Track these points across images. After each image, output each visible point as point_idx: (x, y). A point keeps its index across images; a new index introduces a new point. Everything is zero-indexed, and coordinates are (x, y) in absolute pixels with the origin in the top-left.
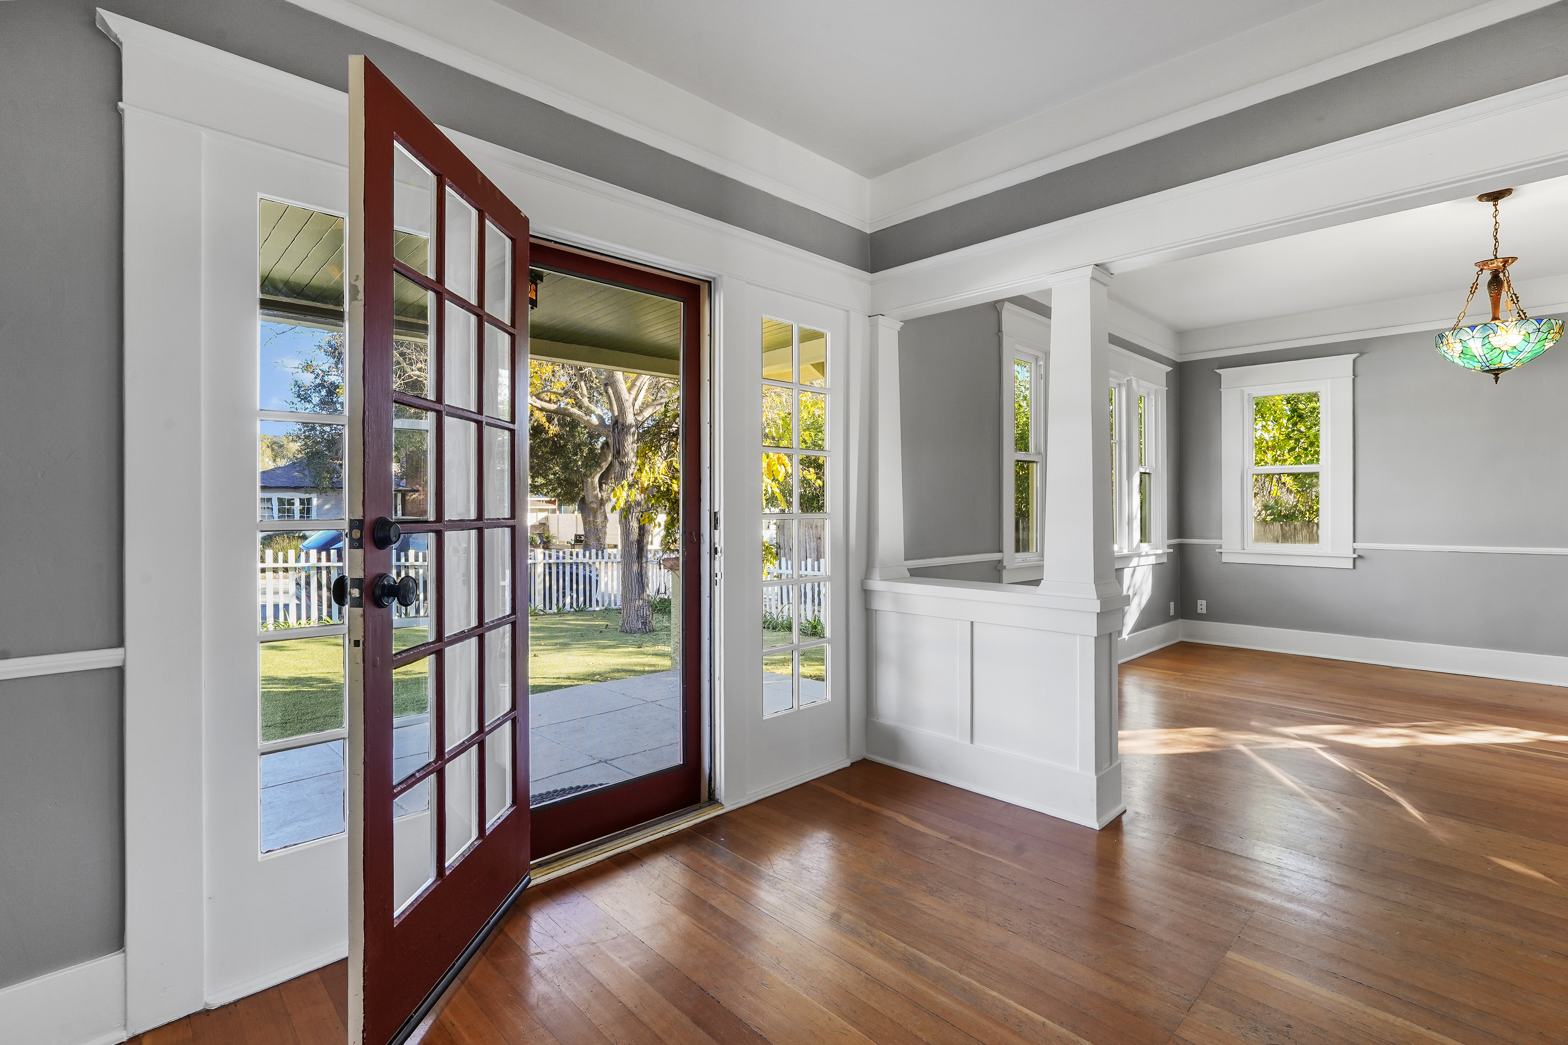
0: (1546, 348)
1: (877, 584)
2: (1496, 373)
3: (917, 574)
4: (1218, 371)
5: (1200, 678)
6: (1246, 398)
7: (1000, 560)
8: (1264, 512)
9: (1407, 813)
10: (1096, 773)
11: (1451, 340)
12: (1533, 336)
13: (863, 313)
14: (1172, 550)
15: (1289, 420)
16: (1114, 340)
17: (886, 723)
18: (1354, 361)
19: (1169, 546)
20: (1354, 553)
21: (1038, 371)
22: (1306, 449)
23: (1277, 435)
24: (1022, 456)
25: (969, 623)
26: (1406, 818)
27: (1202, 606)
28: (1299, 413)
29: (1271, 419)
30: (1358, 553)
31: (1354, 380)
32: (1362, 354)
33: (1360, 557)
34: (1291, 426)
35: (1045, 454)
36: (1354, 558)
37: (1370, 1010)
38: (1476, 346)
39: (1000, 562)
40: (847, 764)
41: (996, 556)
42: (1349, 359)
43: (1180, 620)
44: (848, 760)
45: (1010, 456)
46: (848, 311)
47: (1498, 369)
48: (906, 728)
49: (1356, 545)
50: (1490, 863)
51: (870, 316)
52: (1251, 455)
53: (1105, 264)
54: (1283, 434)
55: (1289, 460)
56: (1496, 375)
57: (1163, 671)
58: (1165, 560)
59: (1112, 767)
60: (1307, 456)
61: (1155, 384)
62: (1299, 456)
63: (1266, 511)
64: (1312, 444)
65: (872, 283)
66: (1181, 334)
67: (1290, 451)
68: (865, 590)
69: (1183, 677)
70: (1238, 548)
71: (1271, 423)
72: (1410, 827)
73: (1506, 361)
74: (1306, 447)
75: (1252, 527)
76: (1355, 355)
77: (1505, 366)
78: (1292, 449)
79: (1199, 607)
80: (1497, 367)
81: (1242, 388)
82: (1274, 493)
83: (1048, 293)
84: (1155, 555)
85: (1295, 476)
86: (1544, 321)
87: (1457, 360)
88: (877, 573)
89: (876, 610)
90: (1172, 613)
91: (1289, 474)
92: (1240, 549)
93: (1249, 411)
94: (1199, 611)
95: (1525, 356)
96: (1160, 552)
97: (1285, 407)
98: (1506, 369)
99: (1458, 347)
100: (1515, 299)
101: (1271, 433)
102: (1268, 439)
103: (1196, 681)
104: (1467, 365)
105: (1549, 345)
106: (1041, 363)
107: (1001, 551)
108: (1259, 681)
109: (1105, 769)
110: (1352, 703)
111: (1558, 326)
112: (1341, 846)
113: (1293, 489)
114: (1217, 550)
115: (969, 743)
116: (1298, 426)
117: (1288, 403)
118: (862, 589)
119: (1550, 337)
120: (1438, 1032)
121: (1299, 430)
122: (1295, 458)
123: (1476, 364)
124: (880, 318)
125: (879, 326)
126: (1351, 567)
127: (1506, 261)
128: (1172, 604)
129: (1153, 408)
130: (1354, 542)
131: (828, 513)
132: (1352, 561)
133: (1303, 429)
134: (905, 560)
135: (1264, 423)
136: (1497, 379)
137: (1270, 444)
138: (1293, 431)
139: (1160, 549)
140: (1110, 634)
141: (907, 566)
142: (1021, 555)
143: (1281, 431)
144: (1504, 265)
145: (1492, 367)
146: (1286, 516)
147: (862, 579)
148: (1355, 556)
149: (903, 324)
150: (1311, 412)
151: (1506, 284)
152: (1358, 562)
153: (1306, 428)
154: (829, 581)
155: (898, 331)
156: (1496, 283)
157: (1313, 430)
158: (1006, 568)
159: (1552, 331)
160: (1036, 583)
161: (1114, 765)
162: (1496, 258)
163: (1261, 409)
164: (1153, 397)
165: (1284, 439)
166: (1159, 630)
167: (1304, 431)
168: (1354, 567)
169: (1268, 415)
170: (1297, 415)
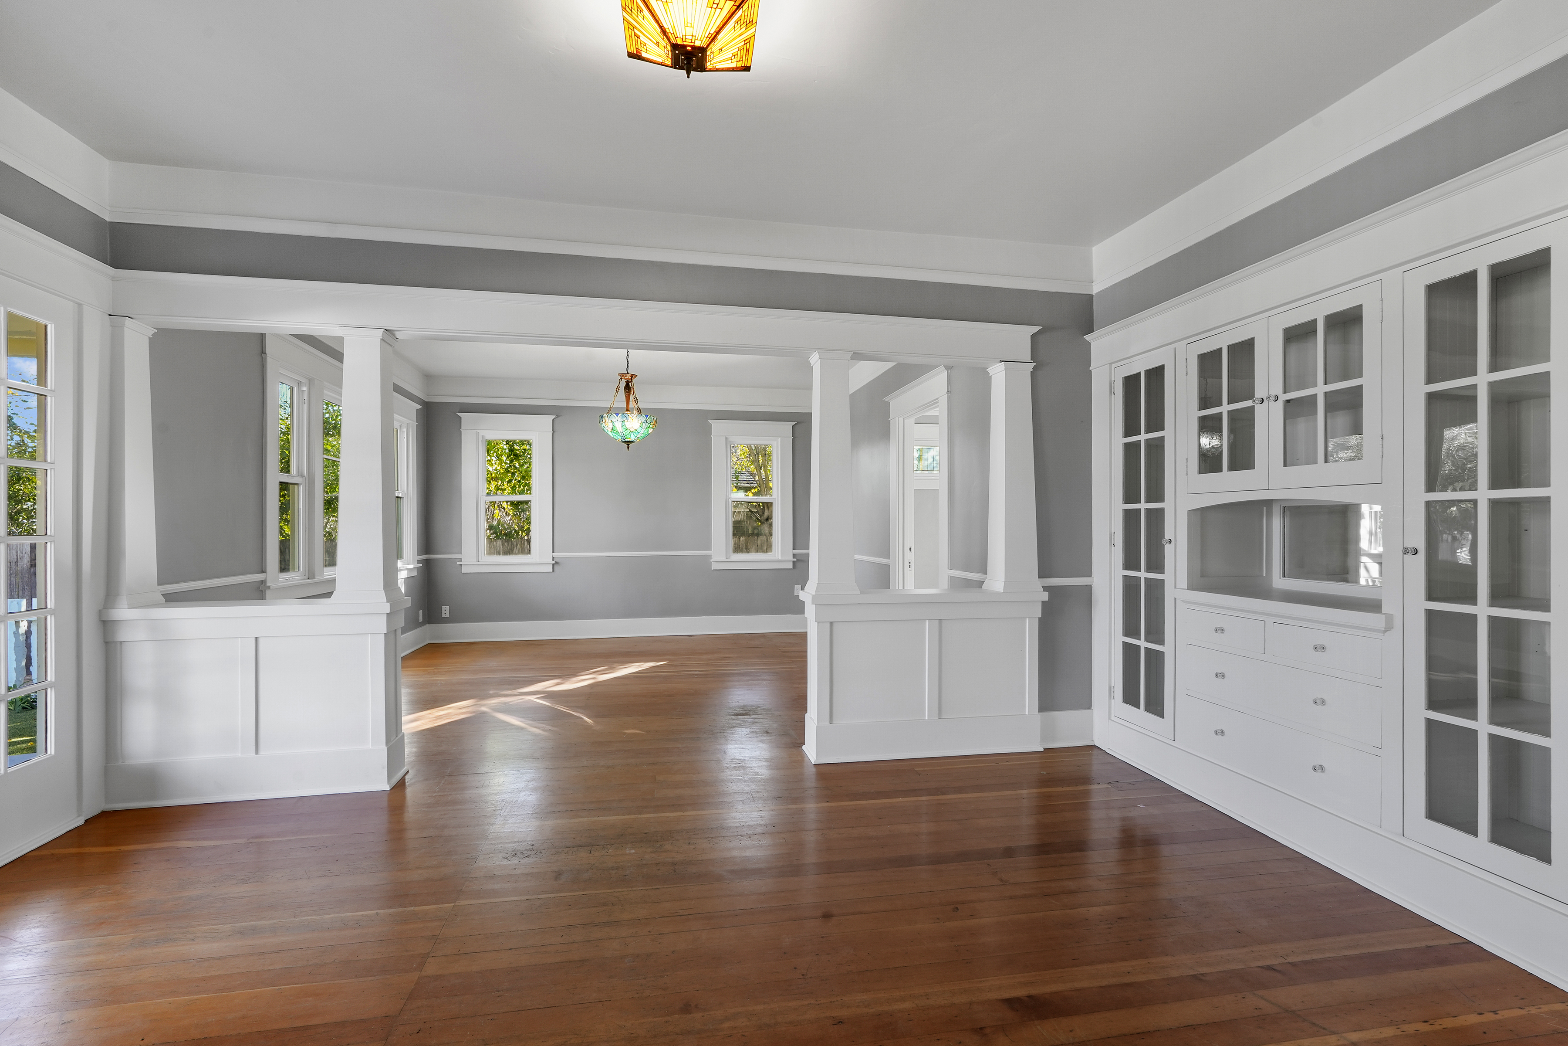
0: (650, 432)
1: (123, 612)
2: (628, 443)
3: (171, 599)
4: (459, 414)
5: (449, 668)
6: (480, 439)
7: (262, 581)
8: (488, 531)
9: (586, 722)
10: (386, 745)
11: (607, 421)
12: (644, 424)
13: (102, 310)
14: (421, 565)
15: (508, 457)
16: (398, 389)
17: (133, 763)
18: (553, 420)
19: (419, 562)
20: (553, 560)
21: (301, 395)
22: (519, 482)
23: (499, 468)
24: (285, 478)
25: (254, 639)
26: (586, 724)
27: (446, 611)
28: (515, 453)
29: (495, 455)
30: (556, 560)
31: (553, 434)
32: (558, 416)
33: (556, 563)
34: (508, 462)
35: (308, 476)
36: (553, 564)
37: (573, 821)
38: (618, 426)
39: (263, 582)
40: (80, 821)
41: (259, 577)
42: (548, 419)
43: (428, 625)
44: (80, 818)
45: (274, 477)
46: (80, 305)
47: (629, 442)
48: (168, 761)
49: (555, 555)
50: (625, 734)
51: (110, 315)
52: (483, 487)
53: (394, 331)
54: (503, 469)
55: (507, 489)
56: (628, 445)
57: (419, 669)
58: (415, 574)
59: (397, 738)
60: (520, 487)
61: (406, 418)
62: (515, 486)
63: (490, 530)
64: (523, 478)
65: (113, 279)
66: (429, 378)
67: (508, 482)
68: (104, 621)
69: (435, 670)
70: (474, 561)
71: (494, 459)
72: (587, 727)
73: (632, 438)
74: (519, 479)
75: (484, 542)
76: (554, 417)
77: (632, 440)
78: (510, 481)
79: (443, 612)
80: (628, 440)
81: (478, 431)
82: (496, 516)
83: (341, 340)
84: (407, 569)
85: (512, 503)
86: (649, 416)
87: (610, 433)
88: (123, 601)
89: (121, 642)
90: (421, 620)
91: (507, 502)
92: (476, 561)
93: (482, 450)
94: (443, 616)
95: (641, 436)
96: (411, 566)
97: (505, 447)
98: (632, 442)
99: (611, 426)
100: (636, 401)
101: (495, 467)
102: (491, 470)
103: (446, 672)
104: (615, 437)
105: (651, 431)
106: (305, 389)
107: (263, 571)
108: (492, 663)
109: (394, 740)
110: (553, 666)
111: (654, 421)
112: (553, 748)
113: (510, 513)
114: (458, 563)
115: (253, 754)
116: (514, 463)
117: (507, 444)
118: (100, 621)
119: (651, 426)
120: (602, 816)
121: (514, 466)
122: (512, 488)
123: (619, 437)
124: (127, 321)
125: (125, 328)
126: (552, 571)
127: (632, 376)
128: (421, 612)
129: (405, 440)
130: (553, 552)
131: (51, 536)
132: (551, 566)
133: (517, 465)
134: (159, 585)
135: (489, 458)
136: (628, 447)
137: (493, 475)
138: (511, 466)
139: (411, 564)
140: (396, 630)
141: (161, 592)
142: (285, 576)
143: (501, 465)
144: (631, 378)
145: (627, 440)
146: (506, 534)
147: (100, 609)
148: (554, 562)
149: (156, 331)
150: (523, 453)
151: (632, 390)
152: (556, 567)
153: (520, 465)
154: (51, 615)
155: (149, 338)
156: (628, 388)
157: (525, 467)
158: (271, 588)
159: (652, 423)
160: (328, 595)
161: (399, 736)
162: (628, 373)
163: (490, 447)
164: (405, 430)
165: (504, 472)
166: (411, 635)
167: (518, 467)
168: (553, 571)
169: (492, 452)
170: (514, 455)
